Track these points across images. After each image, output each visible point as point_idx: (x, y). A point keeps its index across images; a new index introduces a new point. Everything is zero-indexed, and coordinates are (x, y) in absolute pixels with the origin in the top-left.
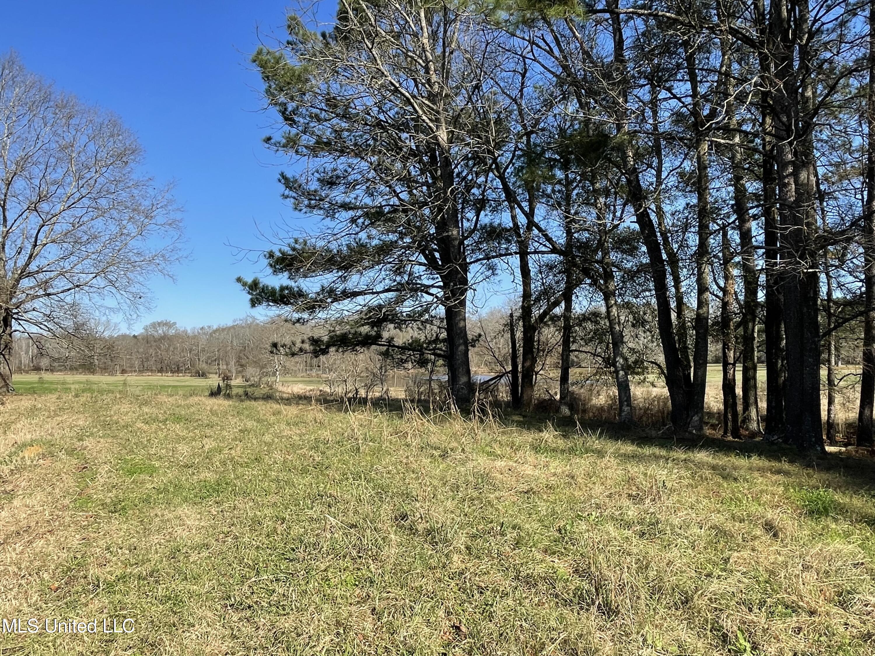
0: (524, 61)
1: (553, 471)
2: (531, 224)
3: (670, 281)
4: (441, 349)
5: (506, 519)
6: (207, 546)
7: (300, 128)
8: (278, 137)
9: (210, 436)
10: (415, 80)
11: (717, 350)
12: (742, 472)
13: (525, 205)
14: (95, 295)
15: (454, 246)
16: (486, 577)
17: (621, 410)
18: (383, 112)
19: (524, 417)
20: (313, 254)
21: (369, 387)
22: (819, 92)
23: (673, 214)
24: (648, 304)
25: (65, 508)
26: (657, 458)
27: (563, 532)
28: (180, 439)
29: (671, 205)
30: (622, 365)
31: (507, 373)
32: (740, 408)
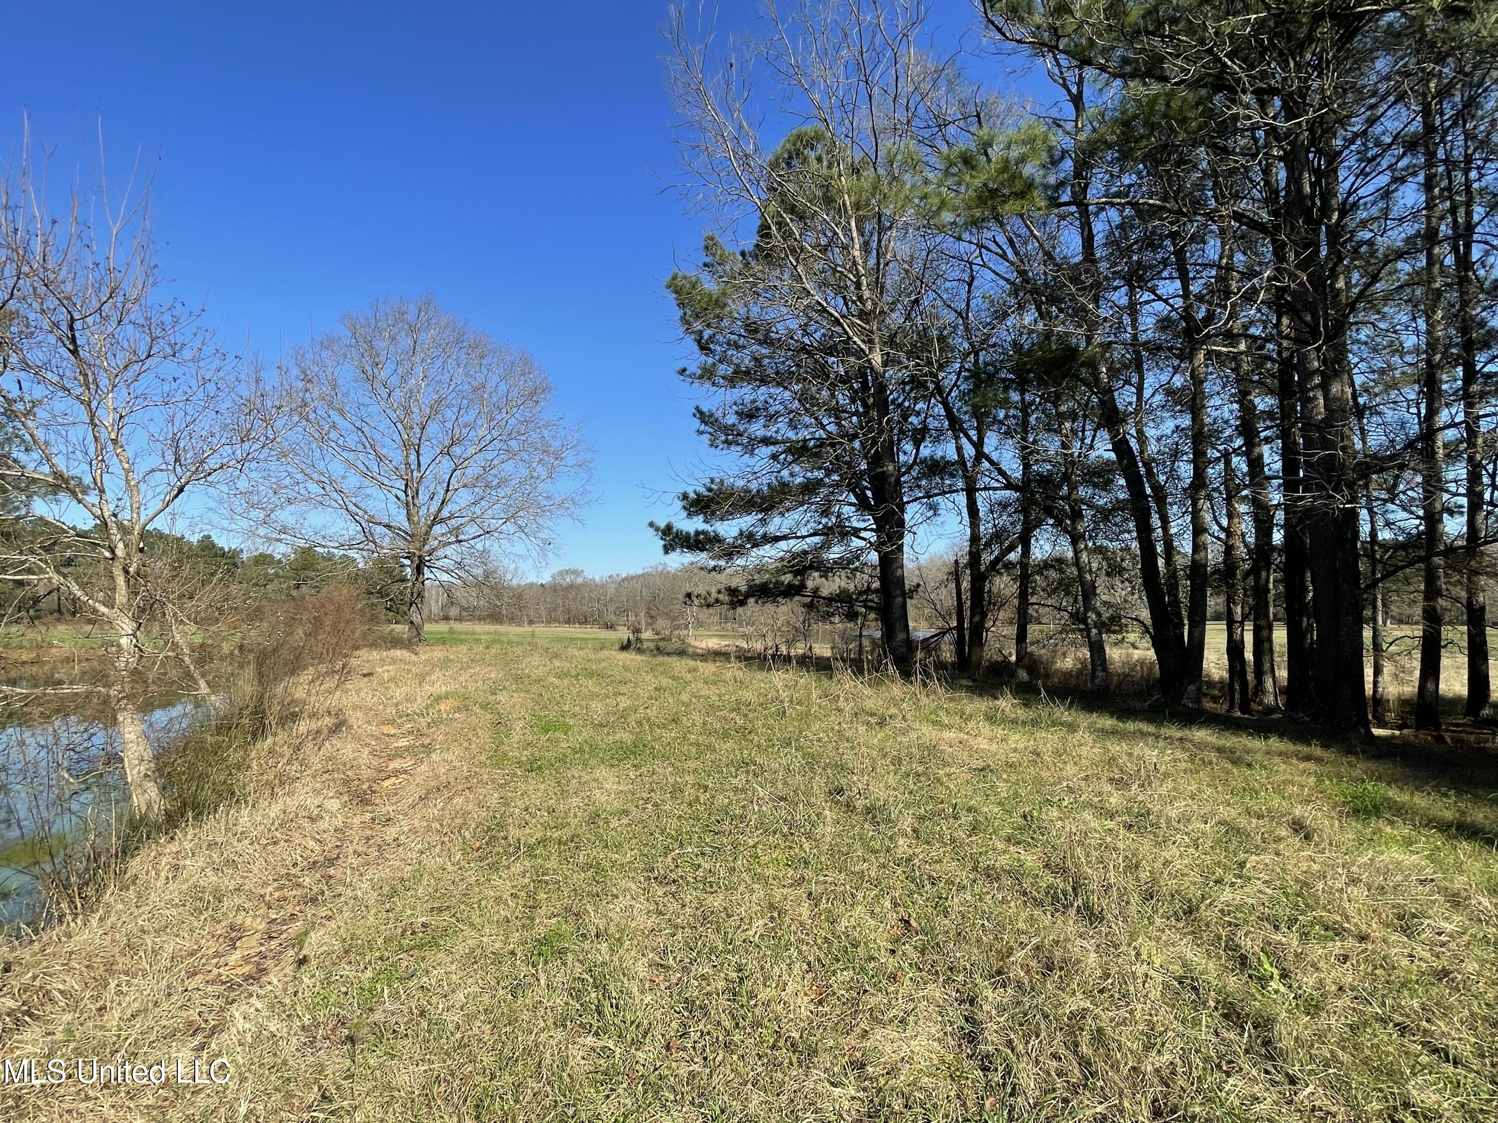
0: (971, 268)
1: (1013, 746)
2: (980, 455)
3: (1155, 520)
4: (872, 601)
5: (959, 800)
6: (626, 812)
7: (717, 357)
8: (693, 368)
9: (624, 694)
10: (844, 298)
11: (1217, 604)
12: (1258, 757)
13: (973, 433)
14: (504, 541)
15: (889, 483)
16: (938, 867)
17: (1093, 676)
18: (808, 334)
19: (974, 680)
20: (732, 495)
21: (790, 643)
22: (1354, 281)
23: (1159, 440)
24: (1127, 549)
25: (482, 765)
26: (1144, 735)
27: (1029, 818)
28: (593, 696)
29: (1157, 428)
30: (1095, 623)
31: (951, 629)
32: (1250, 677)
